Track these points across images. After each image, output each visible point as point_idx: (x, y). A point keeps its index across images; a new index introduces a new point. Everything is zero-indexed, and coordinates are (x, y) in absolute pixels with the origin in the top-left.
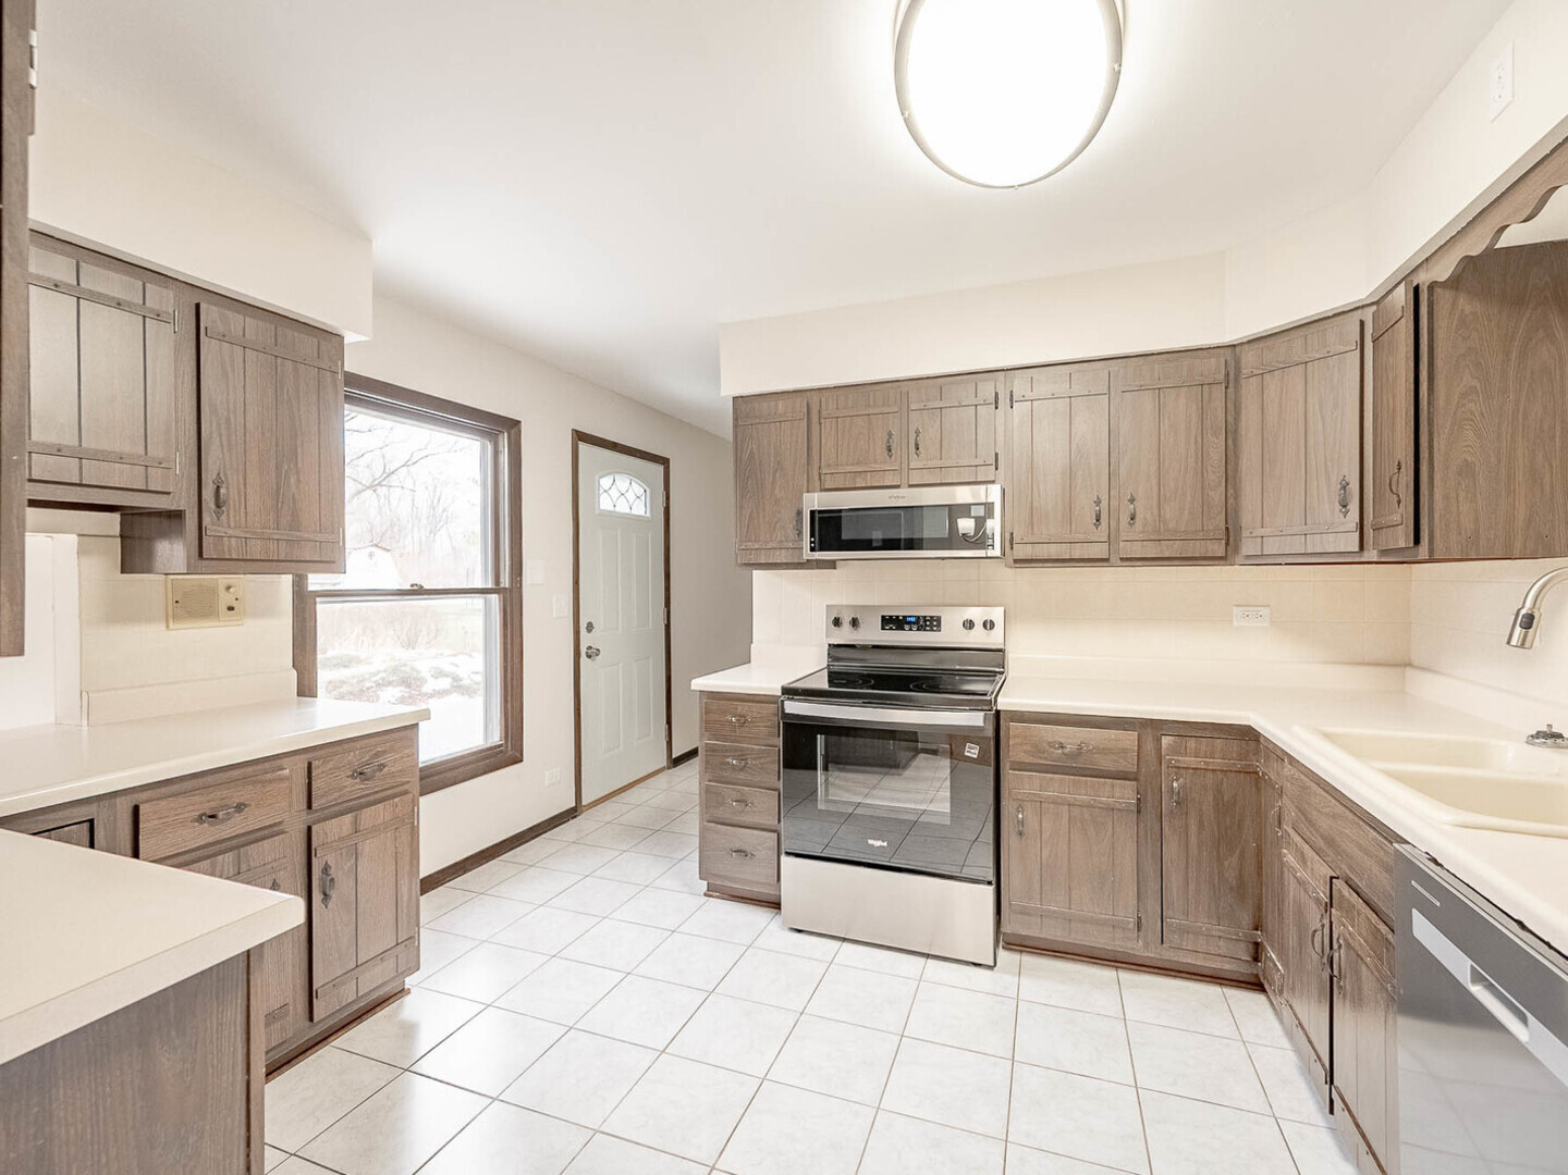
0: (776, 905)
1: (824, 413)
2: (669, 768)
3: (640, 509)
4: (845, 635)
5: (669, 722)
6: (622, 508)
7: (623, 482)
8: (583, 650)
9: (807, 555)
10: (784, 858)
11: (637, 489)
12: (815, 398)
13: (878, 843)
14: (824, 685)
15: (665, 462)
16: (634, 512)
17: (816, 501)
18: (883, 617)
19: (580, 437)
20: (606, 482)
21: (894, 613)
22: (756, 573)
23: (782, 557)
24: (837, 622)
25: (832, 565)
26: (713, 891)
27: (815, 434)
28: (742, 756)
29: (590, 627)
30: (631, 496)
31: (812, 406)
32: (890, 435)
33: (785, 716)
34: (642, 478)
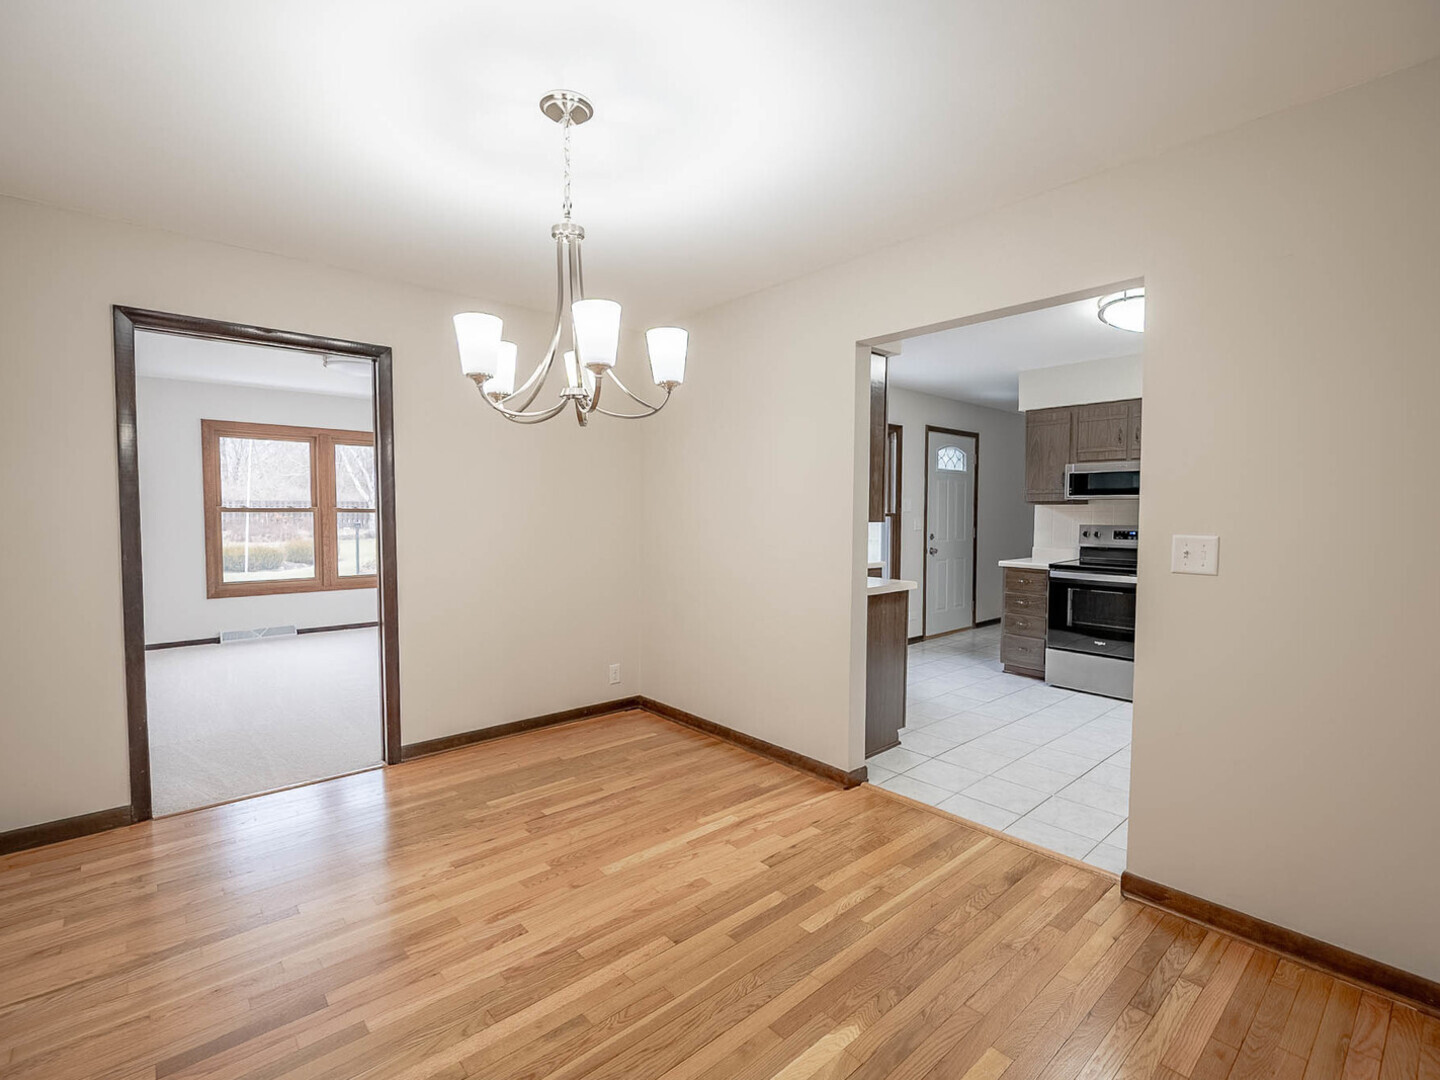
0: (1043, 679)
1: (1081, 419)
2: (974, 628)
3: (960, 467)
4: (1091, 542)
5: (974, 599)
6: (950, 467)
7: (951, 452)
8: (928, 550)
9: (1067, 496)
10: (1047, 649)
11: (959, 454)
12: (1076, 410)
13: (1100, 643)
14: (1077, 564)
15: (976, 436)
16: (957, 469)
17: (1072, 469)
18: (1115, 532)
19: (930, 429)
20: (941, 452)
21: (1122, 530)
22: (1036, 506)
23: (1054, 498)
24: (1085, 534)
25: (1086, 502)
26: (1008, 669)
27: (1075, 431)
28: (1025, 599)
29: (932, 537)
30: (955, 460)
31: (1072, 416)
32: (1121, 431)
33: (1050, 578)
34: (961, 447)
